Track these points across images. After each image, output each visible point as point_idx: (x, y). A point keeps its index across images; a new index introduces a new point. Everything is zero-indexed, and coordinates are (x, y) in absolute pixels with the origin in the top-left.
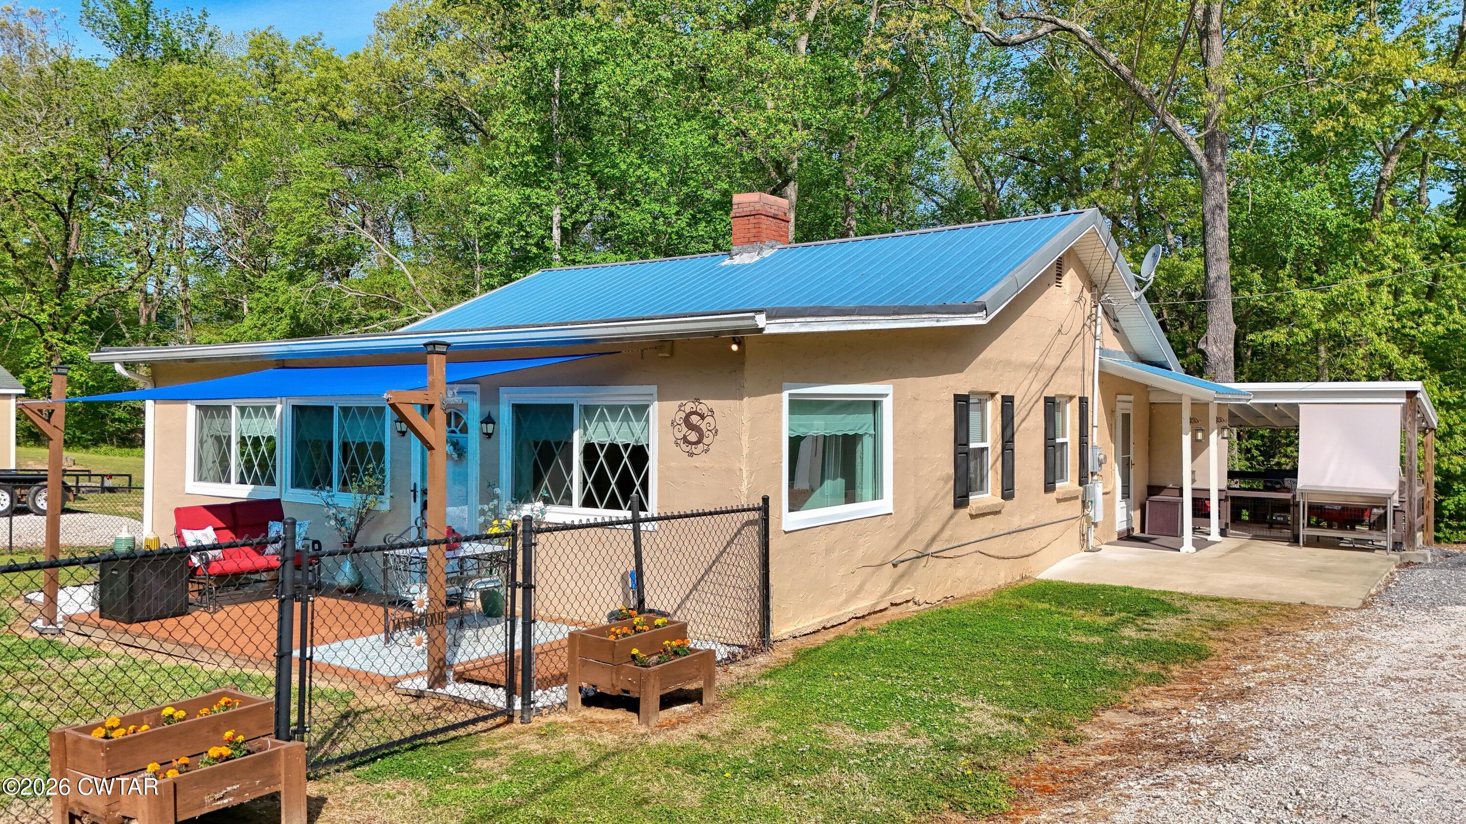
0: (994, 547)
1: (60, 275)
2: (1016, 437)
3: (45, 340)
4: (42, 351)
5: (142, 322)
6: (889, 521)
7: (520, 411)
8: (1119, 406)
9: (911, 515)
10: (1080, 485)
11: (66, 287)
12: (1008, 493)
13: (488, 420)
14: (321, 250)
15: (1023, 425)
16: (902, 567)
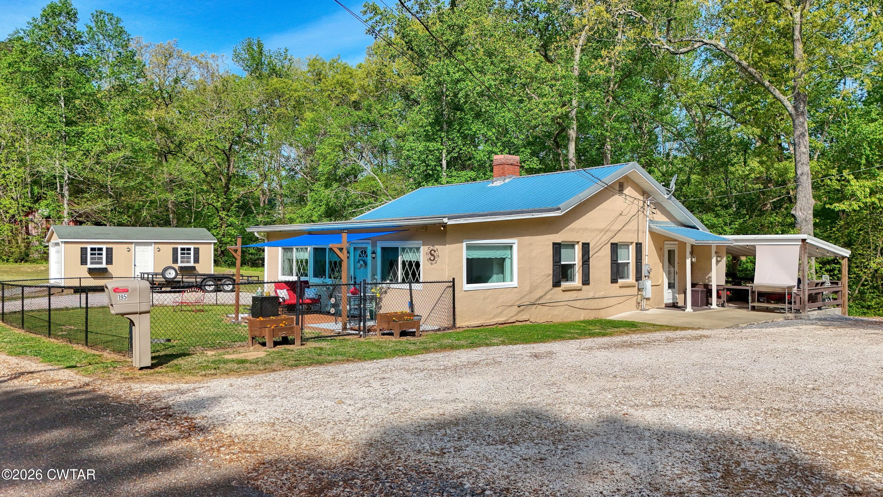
0: (578, 304)
1: (226, 184)
2: (591, 260)
3: (219, 216)
4: (218, 221)
5: (262, 205)
6: (515, 290)
7: (383, 249)
8: (666, 246)
9: (528, 288)
10: (637, 280)
11: (228, 189)
12: (586, 281)
13: (374, 253)
14: (340, 172)
15: (596, 254)
16: (522, 307)
